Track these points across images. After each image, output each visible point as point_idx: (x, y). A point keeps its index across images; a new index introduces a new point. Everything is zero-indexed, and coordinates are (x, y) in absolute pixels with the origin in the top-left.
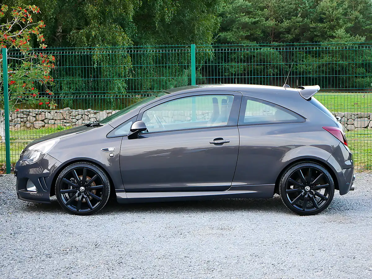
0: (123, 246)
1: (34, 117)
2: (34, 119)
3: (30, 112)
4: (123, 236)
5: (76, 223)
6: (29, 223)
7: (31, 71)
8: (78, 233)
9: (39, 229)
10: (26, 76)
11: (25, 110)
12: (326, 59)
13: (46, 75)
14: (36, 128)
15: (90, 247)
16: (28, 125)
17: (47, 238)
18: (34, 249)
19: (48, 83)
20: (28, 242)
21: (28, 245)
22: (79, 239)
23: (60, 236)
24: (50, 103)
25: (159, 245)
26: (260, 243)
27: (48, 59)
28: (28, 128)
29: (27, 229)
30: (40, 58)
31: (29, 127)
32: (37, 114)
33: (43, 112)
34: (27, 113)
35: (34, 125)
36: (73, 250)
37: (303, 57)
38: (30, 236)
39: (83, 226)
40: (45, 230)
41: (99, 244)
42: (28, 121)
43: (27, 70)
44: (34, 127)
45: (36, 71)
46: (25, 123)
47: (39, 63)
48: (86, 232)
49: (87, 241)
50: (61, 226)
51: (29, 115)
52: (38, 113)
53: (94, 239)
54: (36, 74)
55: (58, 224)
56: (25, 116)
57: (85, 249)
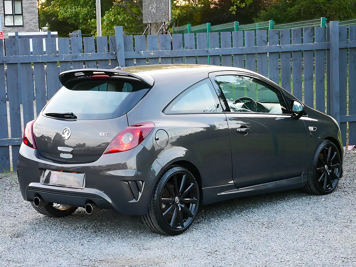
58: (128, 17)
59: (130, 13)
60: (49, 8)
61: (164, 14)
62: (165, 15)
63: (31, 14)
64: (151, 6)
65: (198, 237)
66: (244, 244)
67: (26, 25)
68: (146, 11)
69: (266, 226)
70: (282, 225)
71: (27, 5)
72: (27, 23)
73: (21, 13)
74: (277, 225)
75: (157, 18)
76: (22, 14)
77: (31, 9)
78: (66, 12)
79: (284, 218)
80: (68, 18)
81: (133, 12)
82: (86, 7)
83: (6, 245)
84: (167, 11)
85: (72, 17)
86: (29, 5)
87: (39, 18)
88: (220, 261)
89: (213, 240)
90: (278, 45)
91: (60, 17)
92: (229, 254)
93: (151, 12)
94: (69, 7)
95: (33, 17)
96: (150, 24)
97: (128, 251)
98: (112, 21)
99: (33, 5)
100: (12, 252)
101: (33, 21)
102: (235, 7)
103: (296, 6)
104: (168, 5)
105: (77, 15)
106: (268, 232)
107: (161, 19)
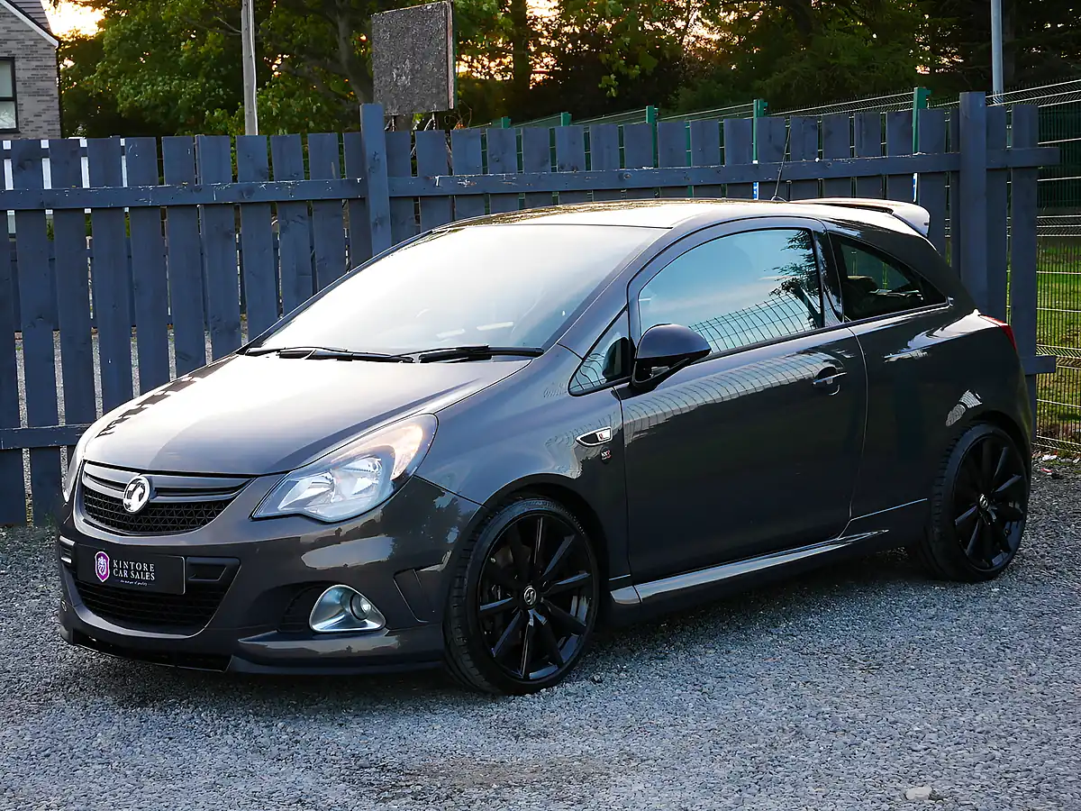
58: (315, 104)
59: (321, 92)
60: (92, 80)
61: (434, 91)
62: (439, 93)
63: (40, 98)
64: (398, 69)
65: (676, 698)
66: (820, 716)
67: (27, 128)
68: (383, 82)
69: (861, 666)
70: (908, 661)
71: (29, 74)
72: (28, 122)
73: (11, 96)
74: (894, 663)
75: (415, 103)
76: (14, 99)
77: (40, 84)
78: (141, 93)
79: (906, 643)
80: (146, 108)
81: (330, 89)
82: (195, 77)
83: (114, 728)
84: (444, 83)
85: (156, 107)
86: (34, 72)
87: (61, 109)
88: (771, 767)
89: (725, 707)
90: (817, 160)
91: (123, 106)
92: (788, 746)
93: (397, 86)
94: (147, 77)
95: (43, 106)
96: (395, 117)
97: (482, 742)
98: (274, 114)
99: (42, 72)
100: (139, 750)
101: (44, 117)
102: (613, 76)
103: (776, 76)
104: (445, 64)
105: (171, 98)
106: (876, 682)
107: (428, 103)
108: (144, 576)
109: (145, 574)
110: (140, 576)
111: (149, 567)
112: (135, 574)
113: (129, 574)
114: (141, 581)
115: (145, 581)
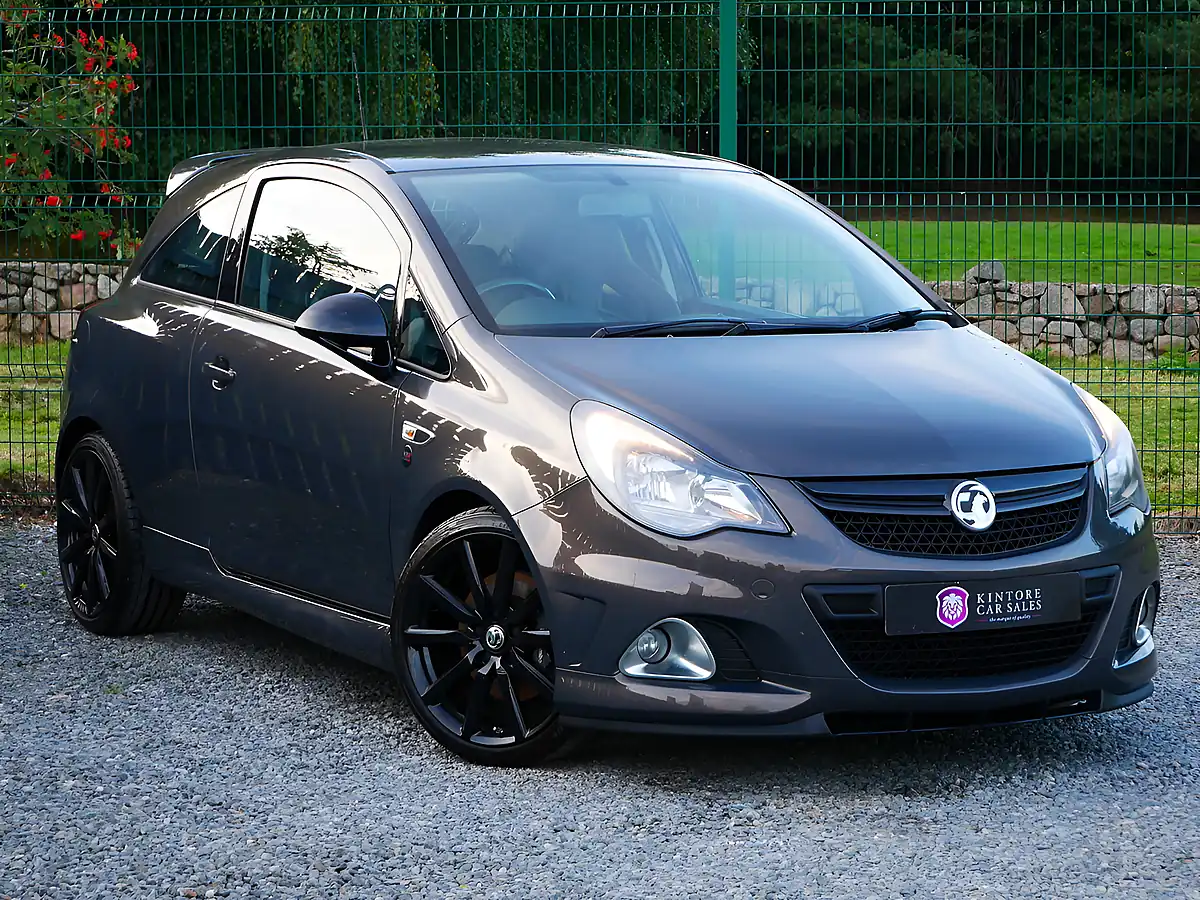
0: (468, 878)
1: (49, 292)
2: (52, 302)
3: (35, 274)
4: (458, 820)
5: (241, 752)
6: (27, 751)
7: (39, 103)
8: (252, 805)
9: (71, 783)
10: (21, 123)
11: (13, 264)
12: (1164, 96)
13: (101, 123)
14: (56, 338)
15: (312, 879)
16: (27, 324)
17: (109, 828)
18: (49, 885)
19: (109, 154)
20: (22, 850)
21: (19, 864)
22: (258, 836)
23: (167, 821)
24: (114, 236)
25: (635, 871)
26: (1105, 865)
27: (111, 53)
28: (24, 336)
29: (20, 784)
30: (78, 50)
31: (32, 334)
32: (61, 283)
33: (86, 271)
34: (24, 277)
35: (50, 326)
36: (232, 895)
37: (1070, 89)
38: (33, 817)
39: (270, 767)
40: (100, 789)
41: (354, 863)
42: (24, 309)
43: (23, 97)
44: (50, 333)
45: (60, 102)
46: (14, 316)
47: (74, 71)
48: (291, 802)
49: (297, 847)
50: (172, 769)
51: (30, 284)
52: (66, 278)
53: (328, 834)
54: (59, 112)
55: (158, 756)
56: (14, 289)
57: (289, 890)
108: (1027, 606)
109: (1028, 604)
110: (1021, 608)
111: (1033, 594)
112: (1013, 607)
113: (1004, 608)
114: (1022, 614)
115: (1028, 612)
